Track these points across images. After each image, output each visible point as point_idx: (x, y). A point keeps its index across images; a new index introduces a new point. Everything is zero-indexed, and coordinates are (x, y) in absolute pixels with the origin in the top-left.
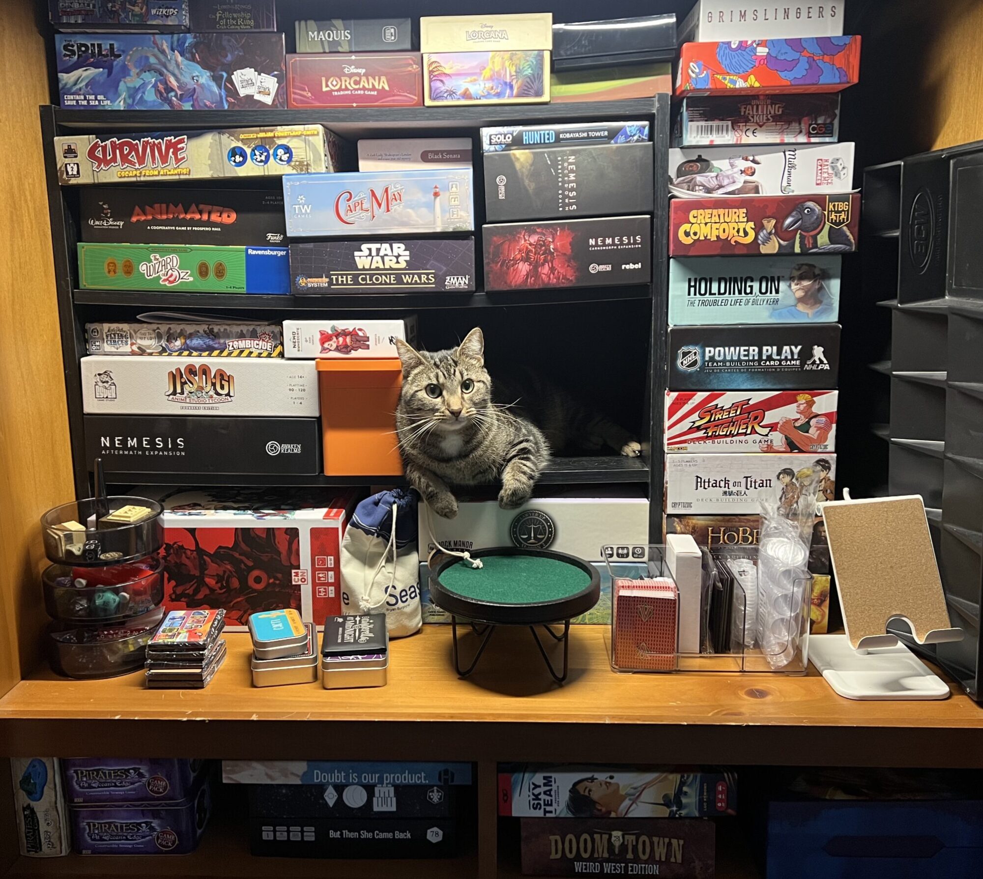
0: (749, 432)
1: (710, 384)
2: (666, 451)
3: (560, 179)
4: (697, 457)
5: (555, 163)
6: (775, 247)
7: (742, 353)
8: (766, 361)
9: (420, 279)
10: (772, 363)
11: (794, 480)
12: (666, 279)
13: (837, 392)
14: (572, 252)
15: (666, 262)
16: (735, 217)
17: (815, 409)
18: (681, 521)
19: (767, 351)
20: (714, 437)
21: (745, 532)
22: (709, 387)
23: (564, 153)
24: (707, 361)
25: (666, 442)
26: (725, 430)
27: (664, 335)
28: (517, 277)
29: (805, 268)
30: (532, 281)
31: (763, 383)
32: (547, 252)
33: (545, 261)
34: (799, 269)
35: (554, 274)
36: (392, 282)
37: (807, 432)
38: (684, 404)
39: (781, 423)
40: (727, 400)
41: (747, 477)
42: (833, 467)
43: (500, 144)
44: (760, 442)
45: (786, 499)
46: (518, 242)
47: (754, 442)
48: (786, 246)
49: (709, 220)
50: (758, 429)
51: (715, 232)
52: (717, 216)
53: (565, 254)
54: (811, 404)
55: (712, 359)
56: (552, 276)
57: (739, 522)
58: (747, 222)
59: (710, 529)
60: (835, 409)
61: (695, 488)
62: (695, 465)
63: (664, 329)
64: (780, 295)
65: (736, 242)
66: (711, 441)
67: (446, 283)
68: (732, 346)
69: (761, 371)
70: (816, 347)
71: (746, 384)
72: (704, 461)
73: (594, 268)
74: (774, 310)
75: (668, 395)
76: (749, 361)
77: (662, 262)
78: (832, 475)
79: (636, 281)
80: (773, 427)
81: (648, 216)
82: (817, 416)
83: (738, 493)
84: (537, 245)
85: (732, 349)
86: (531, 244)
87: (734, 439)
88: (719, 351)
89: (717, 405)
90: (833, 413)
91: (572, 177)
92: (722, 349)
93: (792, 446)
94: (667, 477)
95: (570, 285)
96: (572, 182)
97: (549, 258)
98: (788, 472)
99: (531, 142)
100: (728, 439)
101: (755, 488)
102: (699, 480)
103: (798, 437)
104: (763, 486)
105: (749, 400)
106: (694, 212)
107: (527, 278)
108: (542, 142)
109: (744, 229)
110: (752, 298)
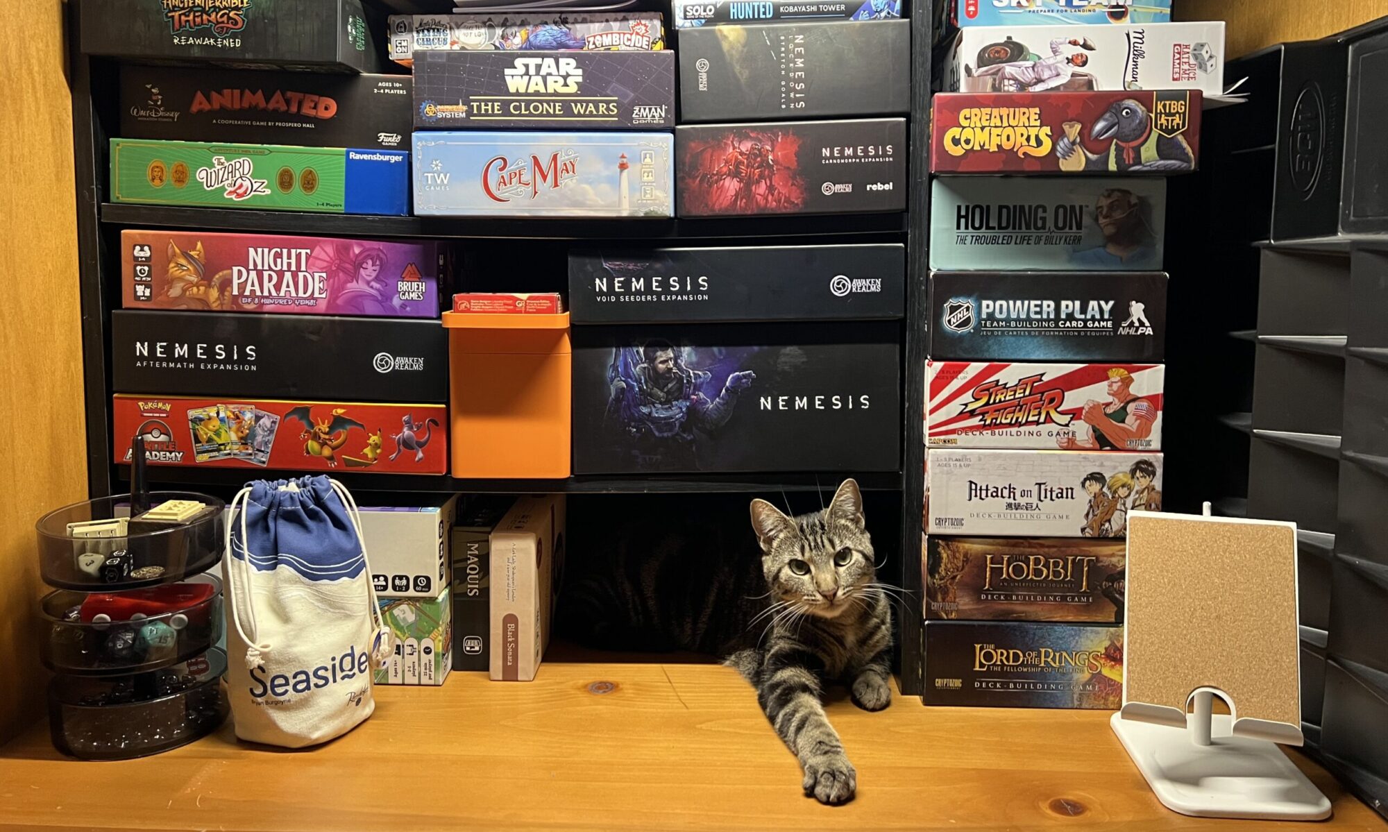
0: (1042, 420)
1: (987, 351)
2: (927, 444)
3: (783, 66)
4: (972, 454)
5: (776, 44)
6: (1080, 161)
7: (1033, 309)
8: (1065, 321)
9: (597, 108)
10: (1074, 323)
11: (1105, 490)
12: (927, 207)
13: (1163, 366)
14: (798, 165)
15: (927, 182)
16: (1024, 119)
17: (1133, 390)
18: (948, 545)
19: (1067, 307)
20: (994, 426)
21: (1037, 562)
22: (987, 356)
23: (788, 32)
24: (984, 319)
25: (926, 431)
26: (1010, 416)
27: (925, 282)
28: (722, 198)
29: (1116, 195)
30: (743, 204)
31: (1062, 351)
32: (764, 164)
33: (761, 176)
34: (1109, 196)
35: (773, 195)
36: (557, 112)
37: (1123, 421)
38: (952, 378)
39: (1087, 408)
40: (1011, 374)
41: (1040, 484)
42: (1159, 472)
43: (698, 18)
44: (1058, 434)
45: (1094, 515)
46: (725, 149)
47: (1050, 434)
48: (1097, 160)
49: (986, 124)
50: (1054, 415)
51: (996, 141)
52: (998, 117)
53: (788, 168)
54: (1127, 382)
55: (991, 316)
56: (770, 198)
57: (1029, 547)
58: (1041, 126)
59: (989, 557)
60: (1161, 391)
61: (968, 498)
62: (968, 465)
63: (924, 274)
64: (1083, 232)
65: (1025, 154)
66: (989, 432)
67: (634, 116)
68: (1019, 299)
69: (1059, 336)
70: (1134, 302)
71: (1038, 353)
72: (980, 460)
73: (828, 189)
74: (1074, 251)
75: (930, 365)
76: (1042, 320)
77: (921, 183)
78: (1158, 483)
79: (885, 207)
80: (1075, 414)
81: (903, 119)
82: (1136, 399)
83: (1028, 507)
84: (751, 155)
85: (1019, 303)
86: (741, 154)
87: (1022, 429)
88: (1001, 306)
89: (998, 381)
90: (1158, 395)
91: (800, 63)
92: (1004, 303)
93: (1102, 441)
94: (929, 480)
95: (796, 210)
96: (800, 70)
97: (766, 172)
98: (1097, 477)
99: (741, 17)
100: (1014, 430)
101: (1052, 499)
102: (973, 486)
103: (1110, 428)
104: (1062, 497)
105: (1042, 375)
106: (965, 112)
107: (736, 200)
108: (756, 17)
109: (1037, 137)
110: (1045, 235)
